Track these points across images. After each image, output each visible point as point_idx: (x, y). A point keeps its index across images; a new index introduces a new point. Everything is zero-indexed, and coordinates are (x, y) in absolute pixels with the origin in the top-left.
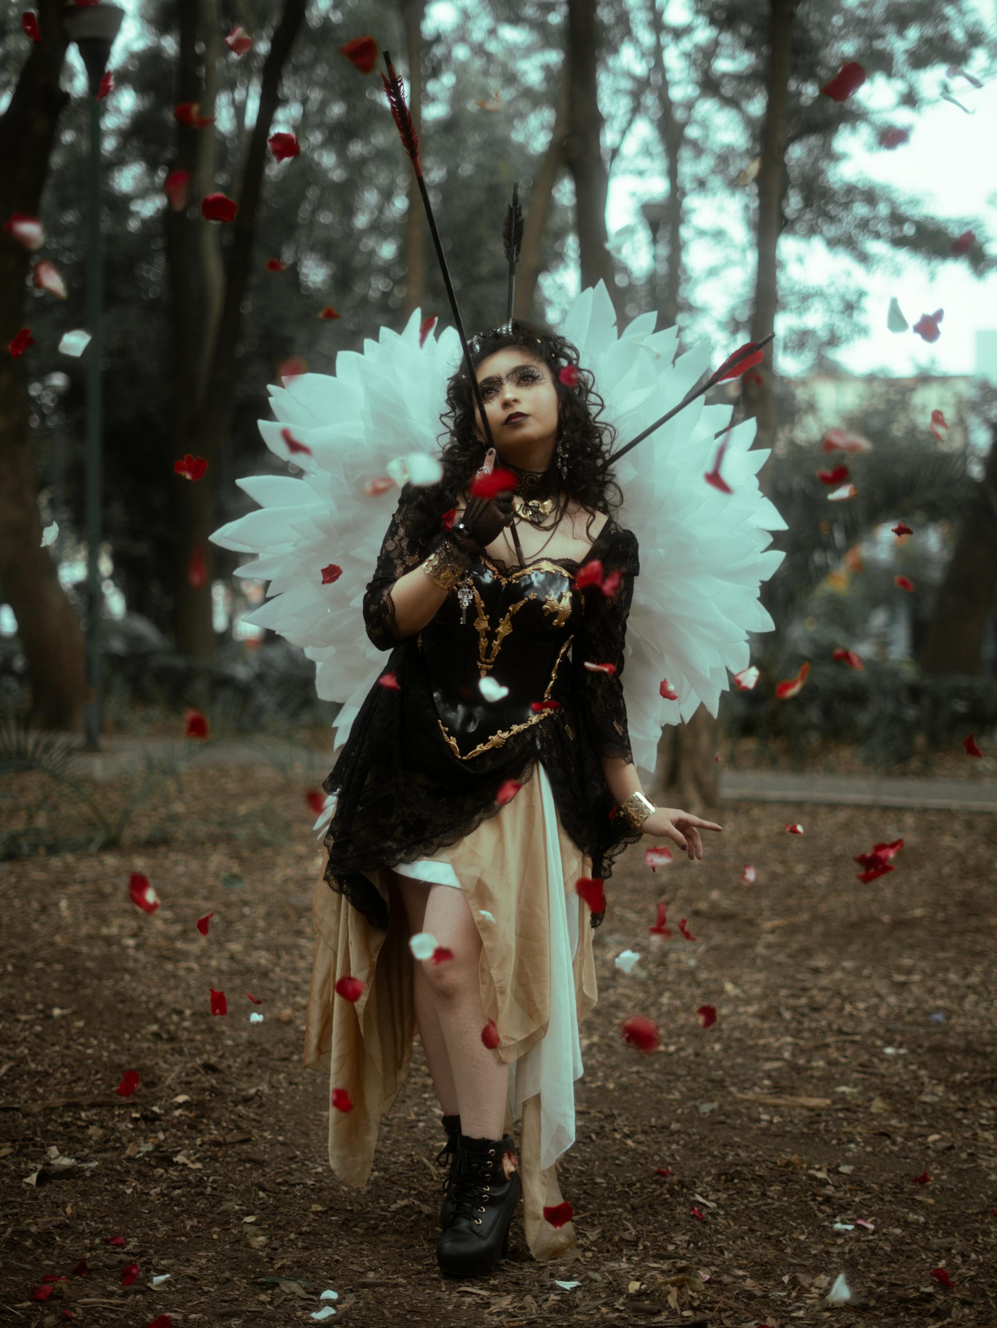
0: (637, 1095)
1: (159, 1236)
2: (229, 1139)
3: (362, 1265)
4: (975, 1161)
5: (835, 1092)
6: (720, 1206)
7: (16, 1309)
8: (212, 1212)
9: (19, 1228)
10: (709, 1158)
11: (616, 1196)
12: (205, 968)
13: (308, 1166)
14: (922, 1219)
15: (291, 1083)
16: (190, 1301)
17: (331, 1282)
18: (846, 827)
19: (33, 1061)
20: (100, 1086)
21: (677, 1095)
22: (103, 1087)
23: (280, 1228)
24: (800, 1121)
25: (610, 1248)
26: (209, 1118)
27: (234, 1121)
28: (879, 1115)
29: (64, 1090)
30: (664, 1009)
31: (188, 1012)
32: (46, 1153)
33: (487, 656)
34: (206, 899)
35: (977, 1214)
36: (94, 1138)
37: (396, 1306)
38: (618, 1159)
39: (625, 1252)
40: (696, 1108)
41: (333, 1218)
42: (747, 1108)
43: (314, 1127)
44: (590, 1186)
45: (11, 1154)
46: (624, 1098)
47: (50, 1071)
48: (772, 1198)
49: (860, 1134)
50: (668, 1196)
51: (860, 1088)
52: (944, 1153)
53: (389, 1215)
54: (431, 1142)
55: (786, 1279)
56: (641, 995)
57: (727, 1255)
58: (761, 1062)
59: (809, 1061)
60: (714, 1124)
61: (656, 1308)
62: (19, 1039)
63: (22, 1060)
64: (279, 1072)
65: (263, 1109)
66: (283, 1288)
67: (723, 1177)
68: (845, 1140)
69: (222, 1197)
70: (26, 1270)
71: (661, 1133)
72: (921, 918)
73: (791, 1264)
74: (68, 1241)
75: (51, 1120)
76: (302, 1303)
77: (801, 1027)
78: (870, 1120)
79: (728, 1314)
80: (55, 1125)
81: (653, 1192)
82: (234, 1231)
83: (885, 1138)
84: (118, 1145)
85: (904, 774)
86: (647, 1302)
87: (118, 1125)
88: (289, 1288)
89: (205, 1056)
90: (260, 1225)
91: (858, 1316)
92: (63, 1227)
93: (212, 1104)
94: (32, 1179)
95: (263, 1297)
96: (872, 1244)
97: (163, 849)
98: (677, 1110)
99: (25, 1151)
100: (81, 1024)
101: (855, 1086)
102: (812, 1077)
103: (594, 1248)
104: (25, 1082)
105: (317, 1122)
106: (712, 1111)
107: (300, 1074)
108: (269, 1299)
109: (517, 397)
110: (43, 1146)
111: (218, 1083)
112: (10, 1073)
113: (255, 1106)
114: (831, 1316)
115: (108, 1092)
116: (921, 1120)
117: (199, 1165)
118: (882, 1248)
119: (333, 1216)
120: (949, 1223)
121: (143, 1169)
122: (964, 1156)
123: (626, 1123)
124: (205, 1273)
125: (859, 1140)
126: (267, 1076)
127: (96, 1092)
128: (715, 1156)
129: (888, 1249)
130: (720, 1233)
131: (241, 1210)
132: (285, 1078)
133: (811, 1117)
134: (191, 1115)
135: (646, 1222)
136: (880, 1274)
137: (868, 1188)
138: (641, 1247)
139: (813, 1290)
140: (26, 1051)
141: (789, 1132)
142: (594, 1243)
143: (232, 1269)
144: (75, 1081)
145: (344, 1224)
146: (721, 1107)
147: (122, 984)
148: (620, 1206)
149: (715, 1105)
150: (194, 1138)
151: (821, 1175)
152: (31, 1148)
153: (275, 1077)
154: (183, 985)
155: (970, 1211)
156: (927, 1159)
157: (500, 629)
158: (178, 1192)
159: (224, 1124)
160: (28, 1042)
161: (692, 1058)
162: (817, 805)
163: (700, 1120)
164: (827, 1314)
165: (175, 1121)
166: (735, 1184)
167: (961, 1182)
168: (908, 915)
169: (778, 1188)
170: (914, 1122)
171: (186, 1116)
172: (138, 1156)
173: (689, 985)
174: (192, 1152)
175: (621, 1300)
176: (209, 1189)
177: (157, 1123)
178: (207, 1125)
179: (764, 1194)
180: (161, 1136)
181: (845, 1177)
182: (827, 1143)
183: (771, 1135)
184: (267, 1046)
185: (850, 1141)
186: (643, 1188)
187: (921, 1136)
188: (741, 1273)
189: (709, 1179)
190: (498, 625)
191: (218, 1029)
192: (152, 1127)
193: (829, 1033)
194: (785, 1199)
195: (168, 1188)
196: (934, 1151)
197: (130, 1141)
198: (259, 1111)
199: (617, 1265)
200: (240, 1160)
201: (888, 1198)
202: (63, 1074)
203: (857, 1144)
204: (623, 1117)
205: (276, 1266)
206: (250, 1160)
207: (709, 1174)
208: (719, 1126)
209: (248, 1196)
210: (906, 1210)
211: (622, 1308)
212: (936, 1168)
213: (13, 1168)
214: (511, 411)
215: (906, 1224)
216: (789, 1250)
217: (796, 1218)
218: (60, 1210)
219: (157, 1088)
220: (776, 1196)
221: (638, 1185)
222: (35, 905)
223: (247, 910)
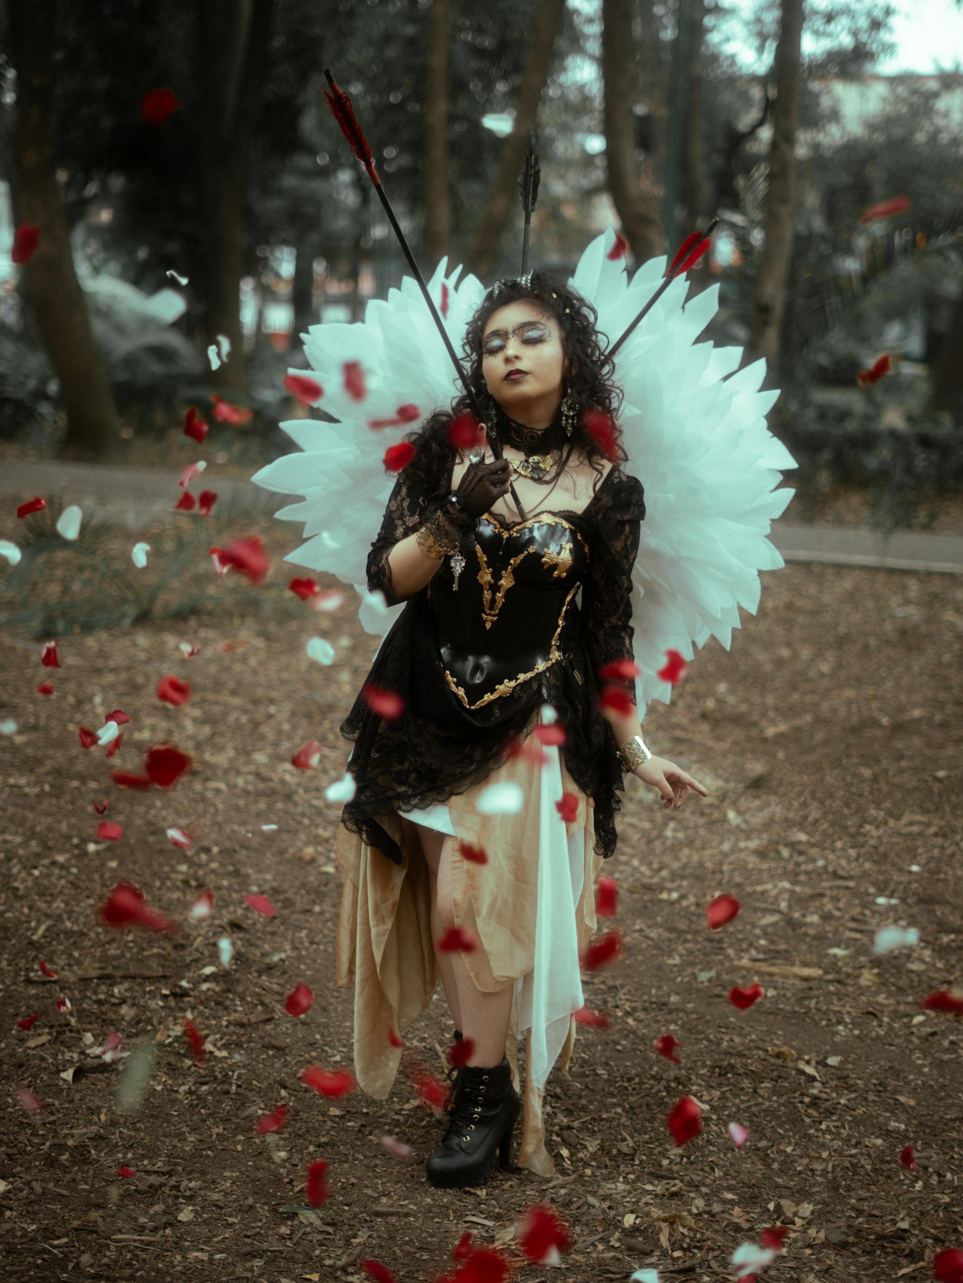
0: (640, 958)
1: (188, 1149)
2: (253, 1019)
3: (376, 1189)
4: (956, 1052)
5: (828, 955)
6: (713, 1109)
7: (55, 1247)
8: (236, 1116)
9: (56, 1141)
10: (705, 1042)
11: (616, 1091)
12: (232, 787)
13: (327, 1052)
14: (903, 1127)
15: (312, 943)
16: (216, 1236)
17: (346, 1208)
18: (851, 597)
19: (69, 918)
20: (131, 948)
21: (677, 960)
22: (135, 950)
23: (300, 1136)
24: (793, 994)
25: (608, 1163)
26: (234, 993)
27: (259, 995)
28: (868, 987)
29: (98, 954)
30: (669, 843)
31: (215, 850)
32: (81, 1039)
33: (492, 608)
34: (234, 693)
35: (955, 1120)
36: (127, 1018)
37: (406, 1243)
38: (618, 1043)
39: (622, 1168)
40: (694, 976)
41: (350, 1124)
42: (743, 977)
43: (333, 1000)
44: (591, 1078)
45: (49, 1042)
46: (627, 962)
47: (85, 930)
48: (763, 1097)
49: (849, 1013)
50: (664, 1094)
51: (852, 950)
52: (927, 1040)
53: (401, 1118)
54: (443, 1019)
55: (771, 1206)
56: (647, 825)
57: (718, 1173)
58: (759, 914)
59: (804, 916)
60: (711, 997)
61: (648, 1248)
62: (56, 891)
63: (59, 918)
64: (300, 929)
65: (286, 977)
66: (302, 1219)
67: (717, 1070)
68: (834, 1021)
69: (247, 1097)
70: (62, 1196)
71: (660, 1010)
72: (918, 721)
73: (777, 1186)
74: (102, 1154)
75: (86, 997)
76: (320, 1237)
77: (798, 870)
78: (859, 995)
79: (715, 1253)
80: (90, 1002)
81: (651, 1088)
82: (257, 1141)
83: (872, 1017)
84: (149, 1028)
85: (910, 527)
86: (640, 1239)
87: (149, 1002)
88: (307, 1218)
89: (232, 908)
90: (281, 1133)
91: (837, 1254)
92: (98, 1138)
93: (237, 975)
94: (68, 1075)
95: (284, 1230)
96: (855, 1161)
97: (193, 622)
98: (676, 977)
99: (62, 1038)
100: (113, 864)
101: (847, 948)
102: (806, 935)
103: (593, 1163)
104: (61, 944)
105: (335, 994)
106: (710, 980)
107: (321, 931)
108: (288, 1232)
109: (518, 354)
110: (78, 1032)
111: (243, 945)
112: (47, 934)
113: (278, 973)
114: (812, 1254)
115: (140, 957)
116: (908, 996)
117: (224, 1053)
118: (863, 1167)
119: (349, 1121)
120: (928, 1131)
121: (172, 1060)
122: (946, 1043)
123: (628, 997)
124: (230, 1199)
125: (848, 1020)
126: (290, 935)
127: (128, 955)
128: (710, 1041)
129: (869, 1167)
130: (712, 1144)
131: (264, 1115)
132: (307, 936)
133: (803, 990)
134: (217, 989)
135: (643, 1131)
136: (860, 1200)
137: (852, 1086)
138: (637, 1162)
139: (797, 1220)
140: (62, 905)
141: (782, 1010)
142: (593, 1156)
143: (255, 1193)
144: (109, 943)
145: (359, 1131)
146: (718, 975)
147: (153, 812)
148: (619, 1105)
149: (713, 973)
150: (220, 1018)
151: (810, 1070)
152: (68, 1034)
153: (297, 934)
154: (211, 810)
155: (948, 1117)
156: (911, 1046)
157: (502, 582)
158: (205, 1088)
159: (249, 999)
160: (64, 895)
161: (693, 908)
162: (824, 565)
163: (699, 991)
164: (808, 1251)
165: (203, 997)
166: (728, 1079)
167: (942, 1076)
168: (906, 717)
169: (769, 1085)
170: (900, 998)
171: (213, 990)
172: (167, 1041)
173: (693, 813)
174: (218, 1036)
175: (617, 1235)
176: (234, 1088)
177: (186, 999)
178: (233, 1000)
179: (755, 1091)
180: (189, 1015)
181: (833, 1071)
182: (816, 1024)
183: (764, 1012)
184: (289, 895)
185: (839, 1022)
186: (641, 1083)
187: (906, 1015)
188: (729, 1196)
189: (703, 1071)
190: (501, 578)
191: (243, 871)
192: (181, 1005)
193: (825, 877)
194: (775, 1098)
195: (195, 1083)
196: (918, 1038)
197: (160, 1023)
198: (282, 981)
199: (613, 1186)
200: (263, 1046)
201: (871, 1097)
202: (98, 934)
203: (846, 1025)
204: (625, 990)
205: (297, 1189)
206: (274, 1047)
207: (704, 1065)
208: (715, 1000)
209: (270, 1094)
210: (888, 1114)
211: (617, 1245)
212: (919, 1058)
213: (50, 1060)
214: (512, 368)
215: (887, 1134)
216: (775, 1166)
217: (785, 1123)
218: (95, 1118)
219: (186, 952)
220: (766, 1095)
221: (637, 1080)
222: (71, 700)
223: (272, 709)
